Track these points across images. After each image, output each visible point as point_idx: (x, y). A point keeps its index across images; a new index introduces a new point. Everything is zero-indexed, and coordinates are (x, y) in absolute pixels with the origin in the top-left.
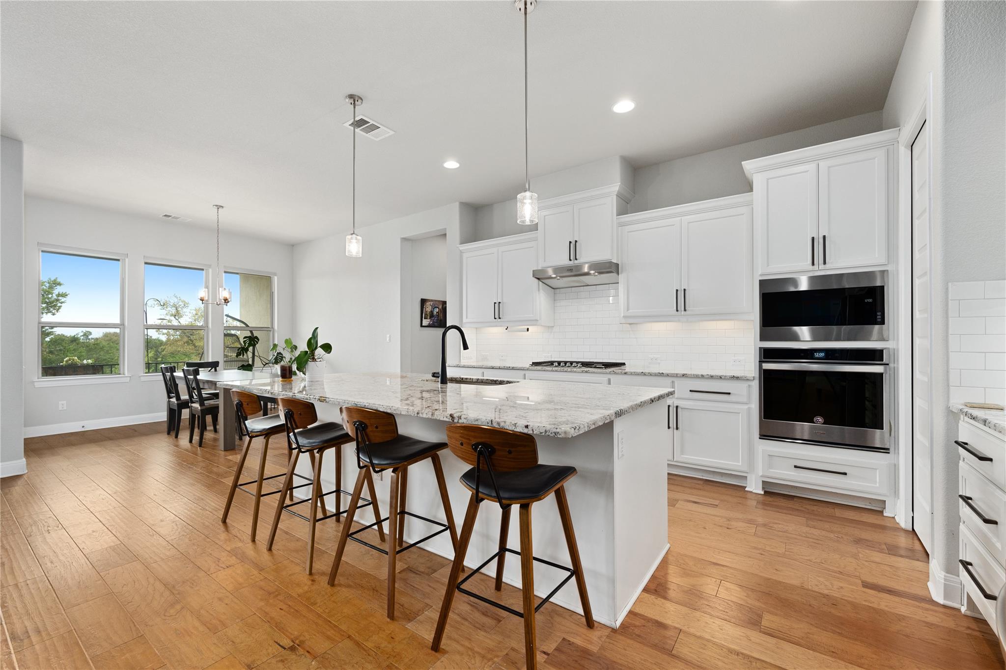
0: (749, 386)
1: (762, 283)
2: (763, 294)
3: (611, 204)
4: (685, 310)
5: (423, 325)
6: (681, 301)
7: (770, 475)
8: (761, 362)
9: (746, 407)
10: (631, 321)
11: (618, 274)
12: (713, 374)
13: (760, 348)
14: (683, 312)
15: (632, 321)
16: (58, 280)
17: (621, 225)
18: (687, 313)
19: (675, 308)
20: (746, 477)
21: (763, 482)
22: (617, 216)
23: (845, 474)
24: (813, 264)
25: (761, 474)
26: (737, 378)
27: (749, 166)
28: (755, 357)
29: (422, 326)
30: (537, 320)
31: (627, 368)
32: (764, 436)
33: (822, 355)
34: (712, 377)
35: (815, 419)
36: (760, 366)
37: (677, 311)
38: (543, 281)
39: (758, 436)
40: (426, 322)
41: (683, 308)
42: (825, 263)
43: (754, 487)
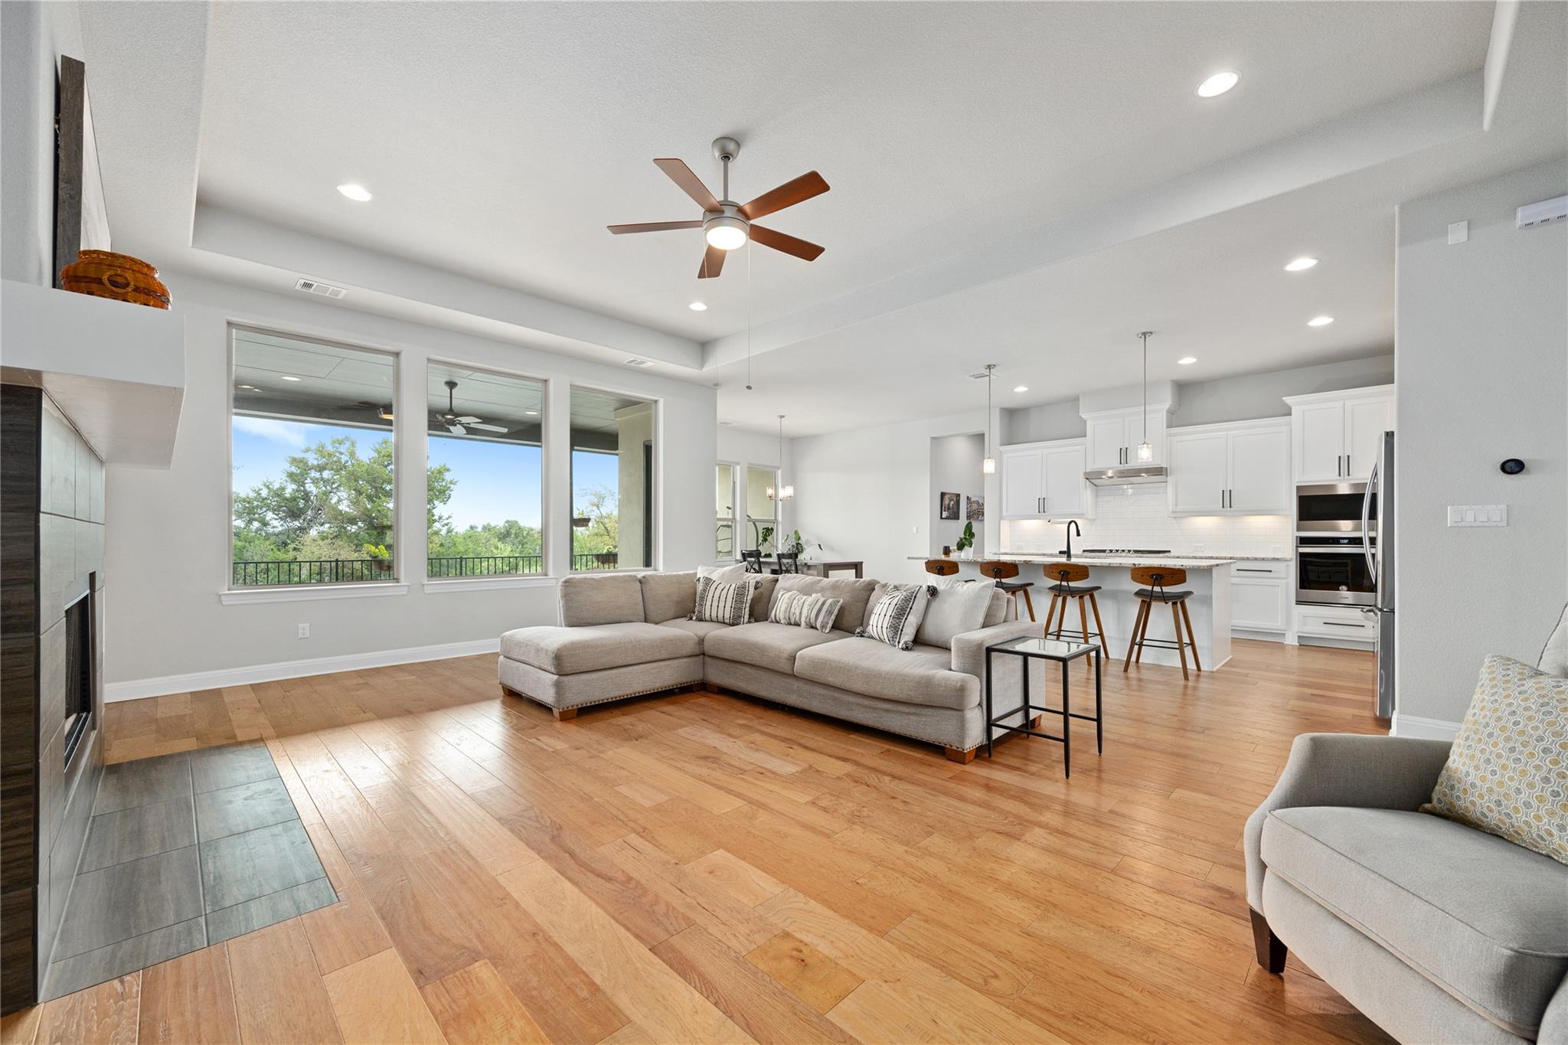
0: (1288, 565)
1: (1299, 488)
2: (1300, 497)
3: (1162, 418)
4: (1230, 507)
5: (943, 517)
6: (1227, 500)
7: (1306, 631)
8: (1297, 547)
9: (1284, 581)
10: (1176, 515)
11: (1167, 476)
12: (1257, 556)
13: (1297, 537)
14: (1229, 509)
15: (1179, 515)
16: (448, 466)
17: (1169, 435)
18: (1232, 509)
19: (1221, 505)
20: (1284, 634)
21: (1299, 636)
22: (1167, 428)
23: (1363, 626)
24: (1340, 475)
25: (1297, 630)
26: (1278, 559)
27: (1288, 400)
28: (1292, 542)
29: (941, 518)
30: (1084, 514)
31: (1172, 554)
32: (1299, 602)
33: (1346, 541)
34: (1256, 559)
35: (1340, 588)
36: (1297, 551)
37: (1223, 507)
38: (1093, 481)
39: (1294, 602)
40: (945, 514)
41: (1229, 505)
42: (1349, 475)
43: (1291, 640)
